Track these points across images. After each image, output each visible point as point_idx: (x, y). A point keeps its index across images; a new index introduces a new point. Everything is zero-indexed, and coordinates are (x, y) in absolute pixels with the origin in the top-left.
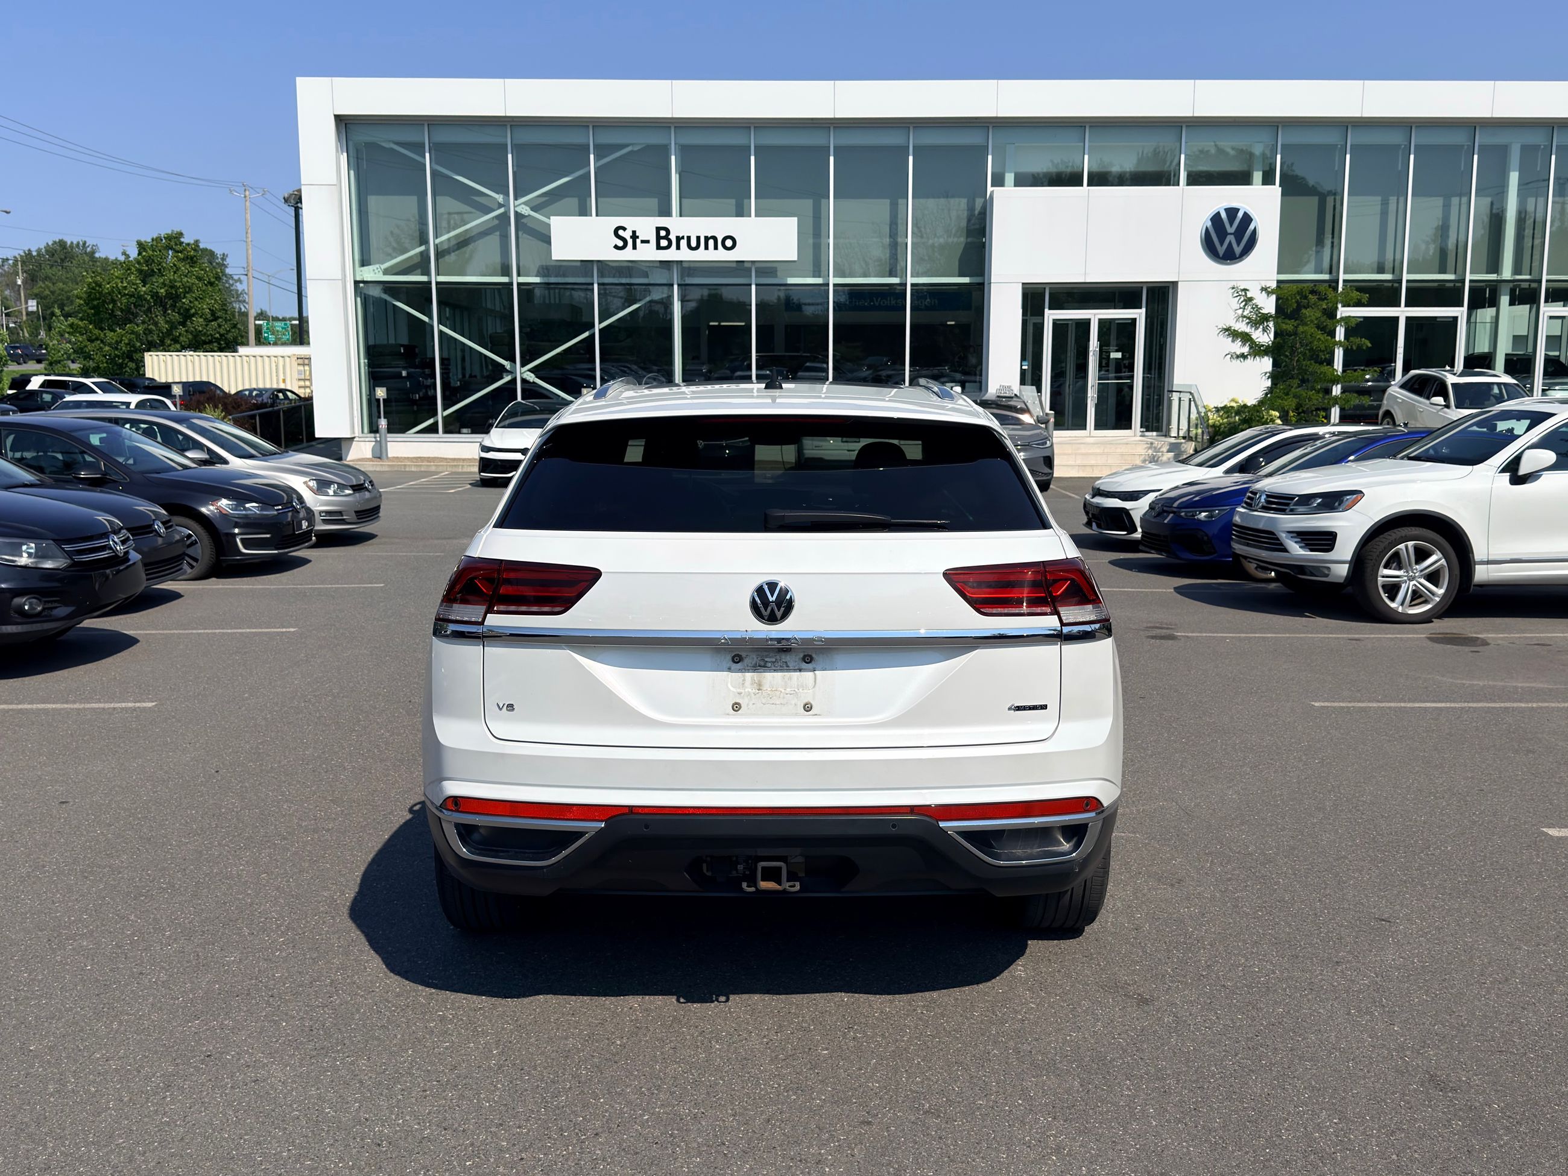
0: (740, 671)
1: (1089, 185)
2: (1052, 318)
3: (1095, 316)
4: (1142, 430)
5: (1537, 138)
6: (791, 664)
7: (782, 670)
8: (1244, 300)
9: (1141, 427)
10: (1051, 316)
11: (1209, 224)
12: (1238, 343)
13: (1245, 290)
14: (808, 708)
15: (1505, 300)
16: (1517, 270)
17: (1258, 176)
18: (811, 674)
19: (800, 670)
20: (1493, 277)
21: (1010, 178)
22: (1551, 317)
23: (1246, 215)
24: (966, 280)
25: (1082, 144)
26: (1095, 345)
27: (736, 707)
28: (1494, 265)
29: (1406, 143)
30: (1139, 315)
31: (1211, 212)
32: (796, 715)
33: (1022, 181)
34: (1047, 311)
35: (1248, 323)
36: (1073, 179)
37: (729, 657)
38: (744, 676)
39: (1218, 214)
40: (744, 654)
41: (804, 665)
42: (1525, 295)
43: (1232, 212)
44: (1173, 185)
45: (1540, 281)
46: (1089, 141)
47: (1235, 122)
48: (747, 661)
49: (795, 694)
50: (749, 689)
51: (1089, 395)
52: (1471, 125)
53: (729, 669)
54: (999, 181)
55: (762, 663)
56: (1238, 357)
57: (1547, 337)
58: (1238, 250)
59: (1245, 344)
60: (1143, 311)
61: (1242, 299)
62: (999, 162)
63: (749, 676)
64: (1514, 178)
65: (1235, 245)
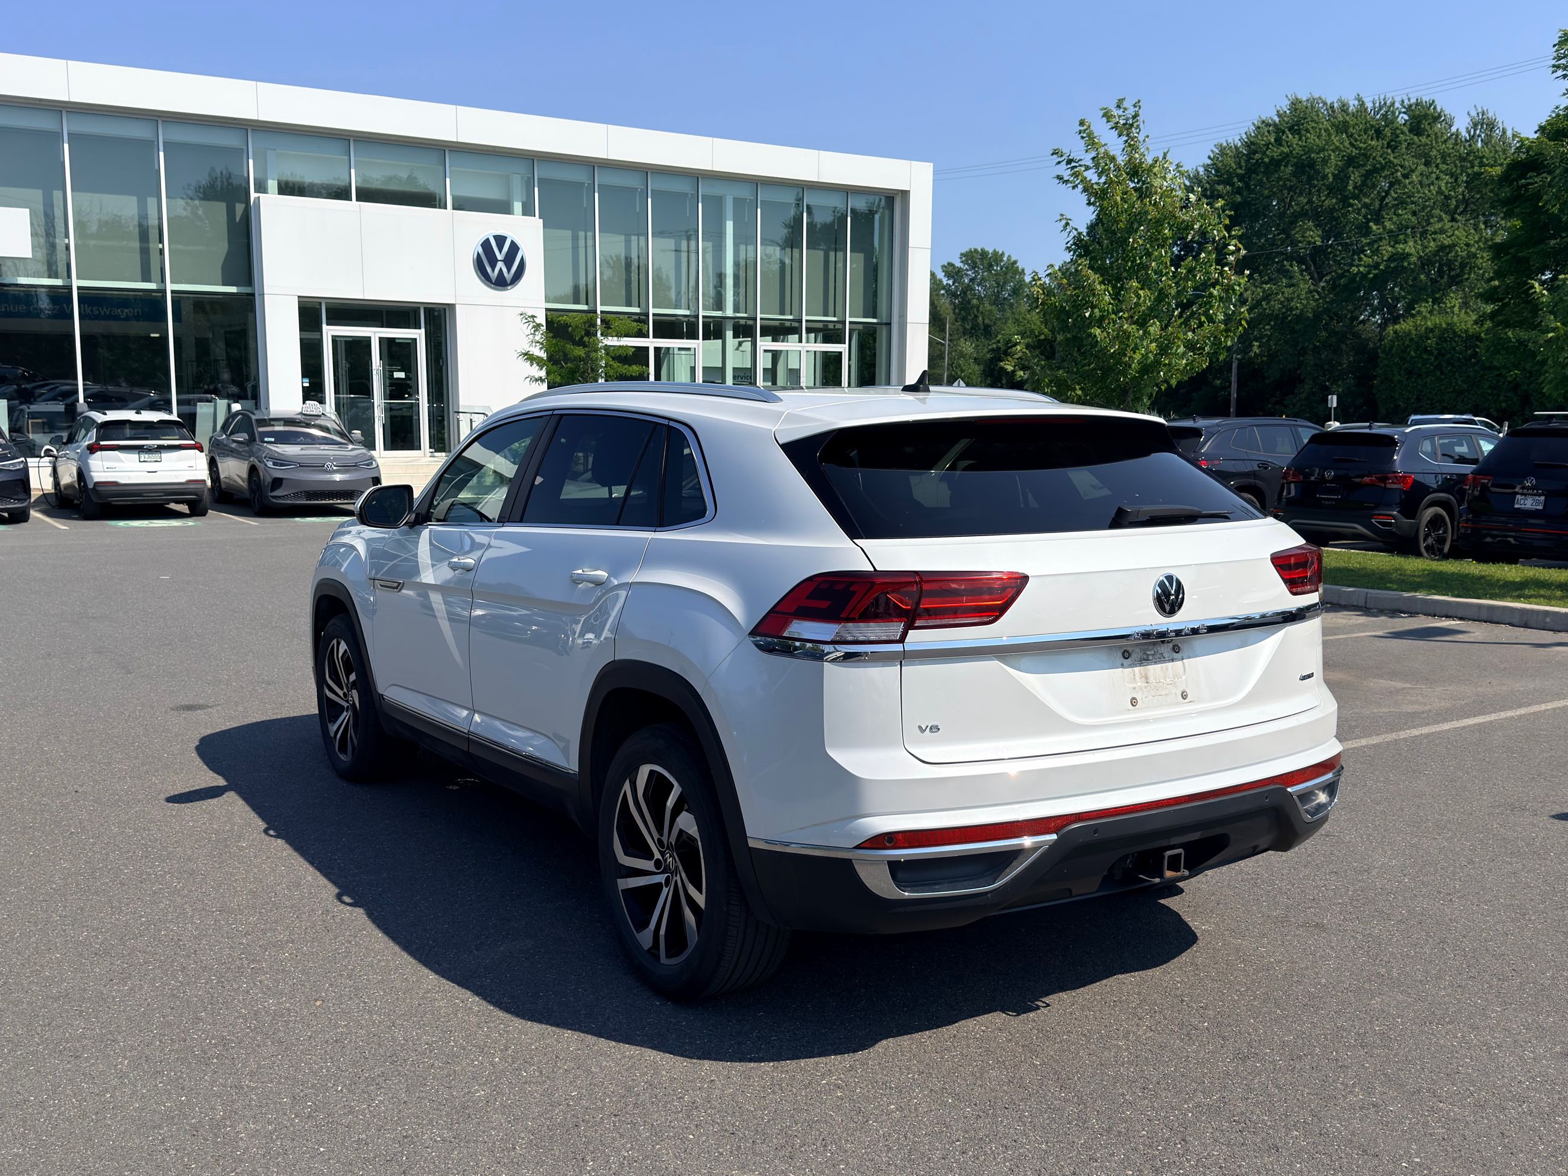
0: (1130, 666)
1: (357, 200)
2: (330, 334)
3: (375, 334)
4: (431, 450)
5: (745, 192)
6: (1166, 655)
7: (1160, 662)
8: (534, 327)
9: (430, 448)
10: (329, 332)
11: (480, 250)
12: (535, 367)
13: (533, 317)
14: (1184, 696)
15: (729, 334)
16: (736, 309)
17: (518, 206)
18: (1180, 663)
19: (1173, 660)
20: (718, 314)
21: (272, 185)
22: (765, 351)
23: (513, 244)
24: (233, 289)
25: (346, 157)
26: (378, 364)
27: (1134, 702)
28: (719, 304)
29: (642, 187)
30: (419, 335)
31: (481, 239)
32: (1178, 703)
33: (287, 189)
34: (325, 327)
35: (541, 349)
36: (341, 193)
37: (1120, 655)
38: (1134, 671)
39: (487, 240)
40: (1130, 650)
41: (1175, 655)
42: (744, 330)
43: (500, 240)
44: (440, 208)
45: (755, 319)
46: (355, 156)
47: (494, 151)
48: (1134, 656)
49: (1173, 684)
50: (1140, 683)
51: (376, 414)
52: (695, 176)
53: (1122, 666)
54: (261, 188)
55: (1145, 657)
56: (536, 380)
57: (764, 369)
58: (508, 276)
59: (542, 369)
60: (422, 331)
61: (532, 325)
62: (261, 167)
63: (1137, 669)
64: (729, 226)
65: (505, 270)
